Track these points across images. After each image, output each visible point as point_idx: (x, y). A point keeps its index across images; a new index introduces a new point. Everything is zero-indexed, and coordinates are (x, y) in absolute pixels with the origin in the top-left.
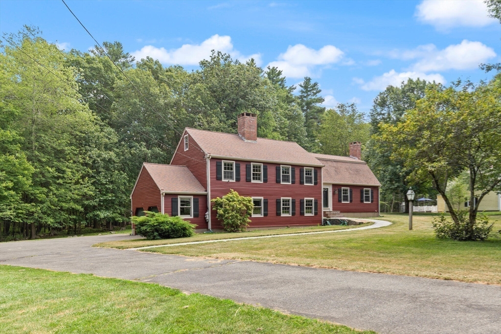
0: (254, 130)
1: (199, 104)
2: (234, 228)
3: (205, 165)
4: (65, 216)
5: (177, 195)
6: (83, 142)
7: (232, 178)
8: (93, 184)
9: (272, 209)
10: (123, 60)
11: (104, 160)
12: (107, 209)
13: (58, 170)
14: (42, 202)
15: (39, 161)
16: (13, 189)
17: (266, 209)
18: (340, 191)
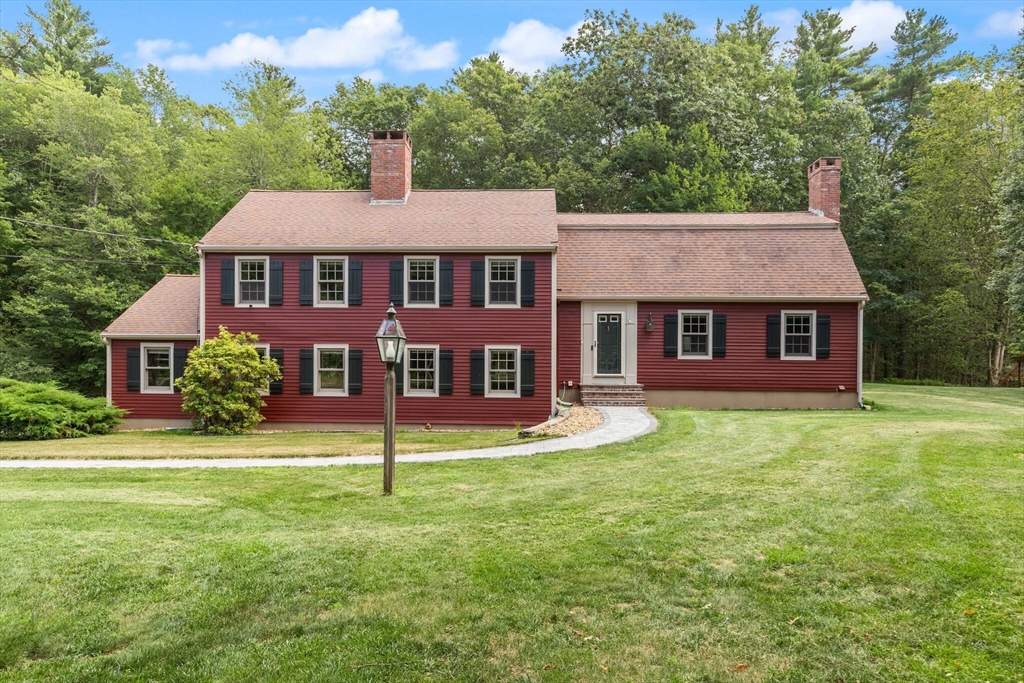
0: (397, 172)
5: (137, 341)
17: (356, 376)
18: (671, 323)
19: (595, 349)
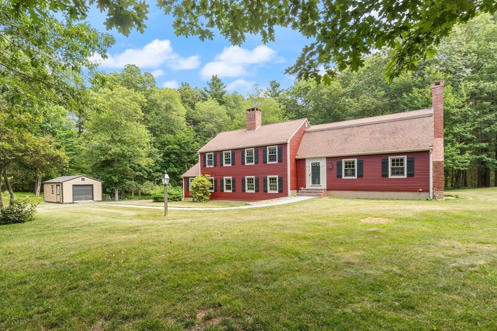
0: (253, 121)
5: (189, 177)
9: (239, 186)
17: (234, 186)
18: (340, 164)
19: (311, 176)
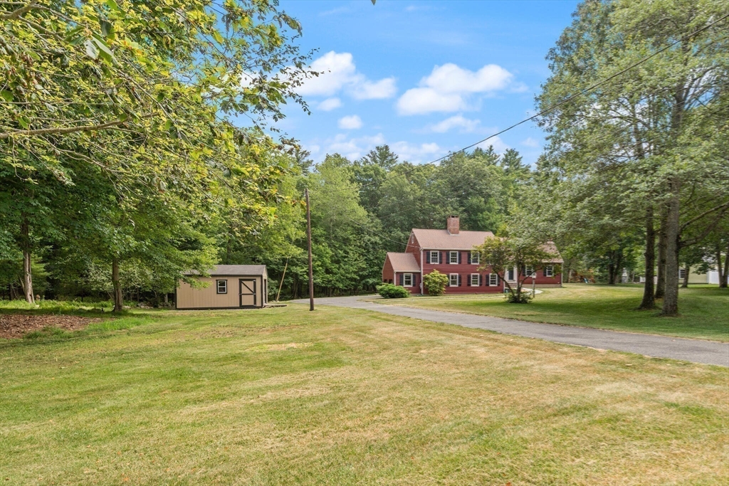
0: (457, 227)
1: (439, 197)
2: (435, 293)
3: (420, 254)
4: (348, 282)
5: (403, 273)
6: (359, 231)
7: (437, 261)
8: (366, 260)
9: (464, 281)
10: (389, 158)
11: (372, 243)
12: (374, 277)
13: (346, 252)
14: (336, 274)
15: (334, 246)
16: (321, 266)
17: (460, 281)
